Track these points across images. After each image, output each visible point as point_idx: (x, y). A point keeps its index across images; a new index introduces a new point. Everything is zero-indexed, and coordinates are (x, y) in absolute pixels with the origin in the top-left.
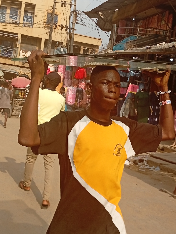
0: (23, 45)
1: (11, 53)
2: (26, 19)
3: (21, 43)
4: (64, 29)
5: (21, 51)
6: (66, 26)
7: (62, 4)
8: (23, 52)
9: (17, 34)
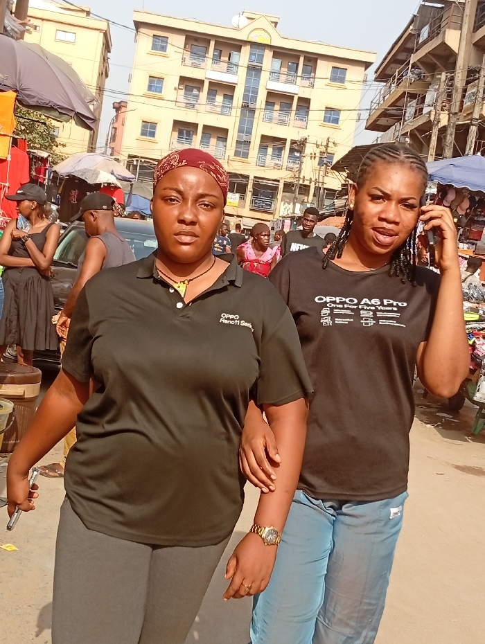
0: (287, 194)
1: (270, 205)
2: (291, 161)
3: (283, 191)
4: (313, 183)
6: (316, 179)
7: (311, 157)
8: (284, 204)
9: (278, 181)
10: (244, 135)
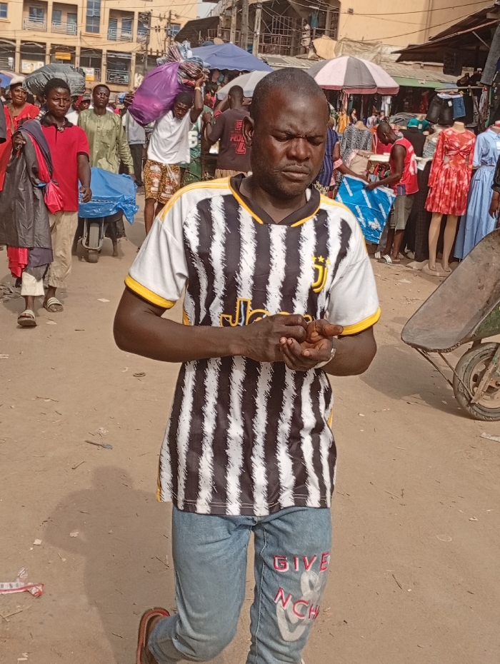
0: (139, 66)
2: (140, 33)
5: (136, 74)
6: (162, 51)
7: (156, 30)
8: (139, 75)
9: (130, 53)
10: (93, 10)
